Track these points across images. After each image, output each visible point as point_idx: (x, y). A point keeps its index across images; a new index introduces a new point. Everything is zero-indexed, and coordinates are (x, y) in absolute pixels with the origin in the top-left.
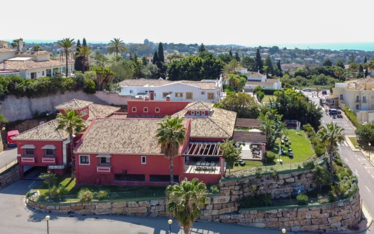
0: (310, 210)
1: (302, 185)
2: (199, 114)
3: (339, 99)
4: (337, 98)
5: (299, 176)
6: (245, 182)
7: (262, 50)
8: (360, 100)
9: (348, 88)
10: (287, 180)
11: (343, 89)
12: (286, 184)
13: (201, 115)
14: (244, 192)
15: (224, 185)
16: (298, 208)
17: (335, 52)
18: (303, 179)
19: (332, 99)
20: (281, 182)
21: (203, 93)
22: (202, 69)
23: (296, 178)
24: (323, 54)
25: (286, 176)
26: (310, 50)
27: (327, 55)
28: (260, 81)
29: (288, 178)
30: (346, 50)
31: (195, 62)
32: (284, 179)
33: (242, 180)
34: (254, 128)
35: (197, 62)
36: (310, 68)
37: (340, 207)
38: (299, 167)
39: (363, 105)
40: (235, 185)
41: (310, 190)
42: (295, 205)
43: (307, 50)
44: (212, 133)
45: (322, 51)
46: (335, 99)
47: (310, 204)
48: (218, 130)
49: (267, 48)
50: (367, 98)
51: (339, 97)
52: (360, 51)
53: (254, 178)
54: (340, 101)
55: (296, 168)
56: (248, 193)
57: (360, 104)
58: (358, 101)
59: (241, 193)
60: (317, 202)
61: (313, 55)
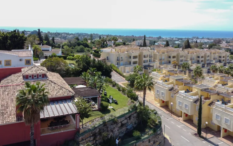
0: (143, 142)
1: (131, 124)
2: (36, 77)
3: (106, 59)
4: (105, 59)
5: (130, 117)
6: (96, 132)
7: (26, 33)
8: (120, 59)
9: (111, 52)
10: (123, 122)
11: (108, 53)
12: (122, 125)
13: (38, 78)
14: (96, 141)
15: (82, 139)
16: (136, 143)
17: (72, 34)
18: (132, 118)
19: (102, 60)
20: (120, 125)
21: (21, 60)
22: (9, 42)
23: (128, 119)
24: (65, 35)
25: (123, 119)
26: (58, 33)
27: (68, 36)
28: (48, 50)
29: (123, 120)
30: (78, 33)
31: (2, 36)
32: (121, 122)
33: (95, 131)
34: (80, 84)
35: (3, 36)
36: (72, 42)
37: (158, 134)
38: (129, 111)
39: (121, 62)
40: (90, 137)
41: (135, 126)
42: (134, 140)
43: (56, 33)
44: (57, 93)
45: (65, 33)
46: (104, 59)
47: (143, 138)
48: (61, 89)
49: (29, 31)
50: (123, 58)
51: (106, 58)
52: (86, 34)
53: (102, 126)
54: (106, 61)
55: (127, 111)
56: (99, 141)
57: (119, 62)
58: (118, 60)
59: (94, 142)
60: (146, 134)
61: (60, 36)
